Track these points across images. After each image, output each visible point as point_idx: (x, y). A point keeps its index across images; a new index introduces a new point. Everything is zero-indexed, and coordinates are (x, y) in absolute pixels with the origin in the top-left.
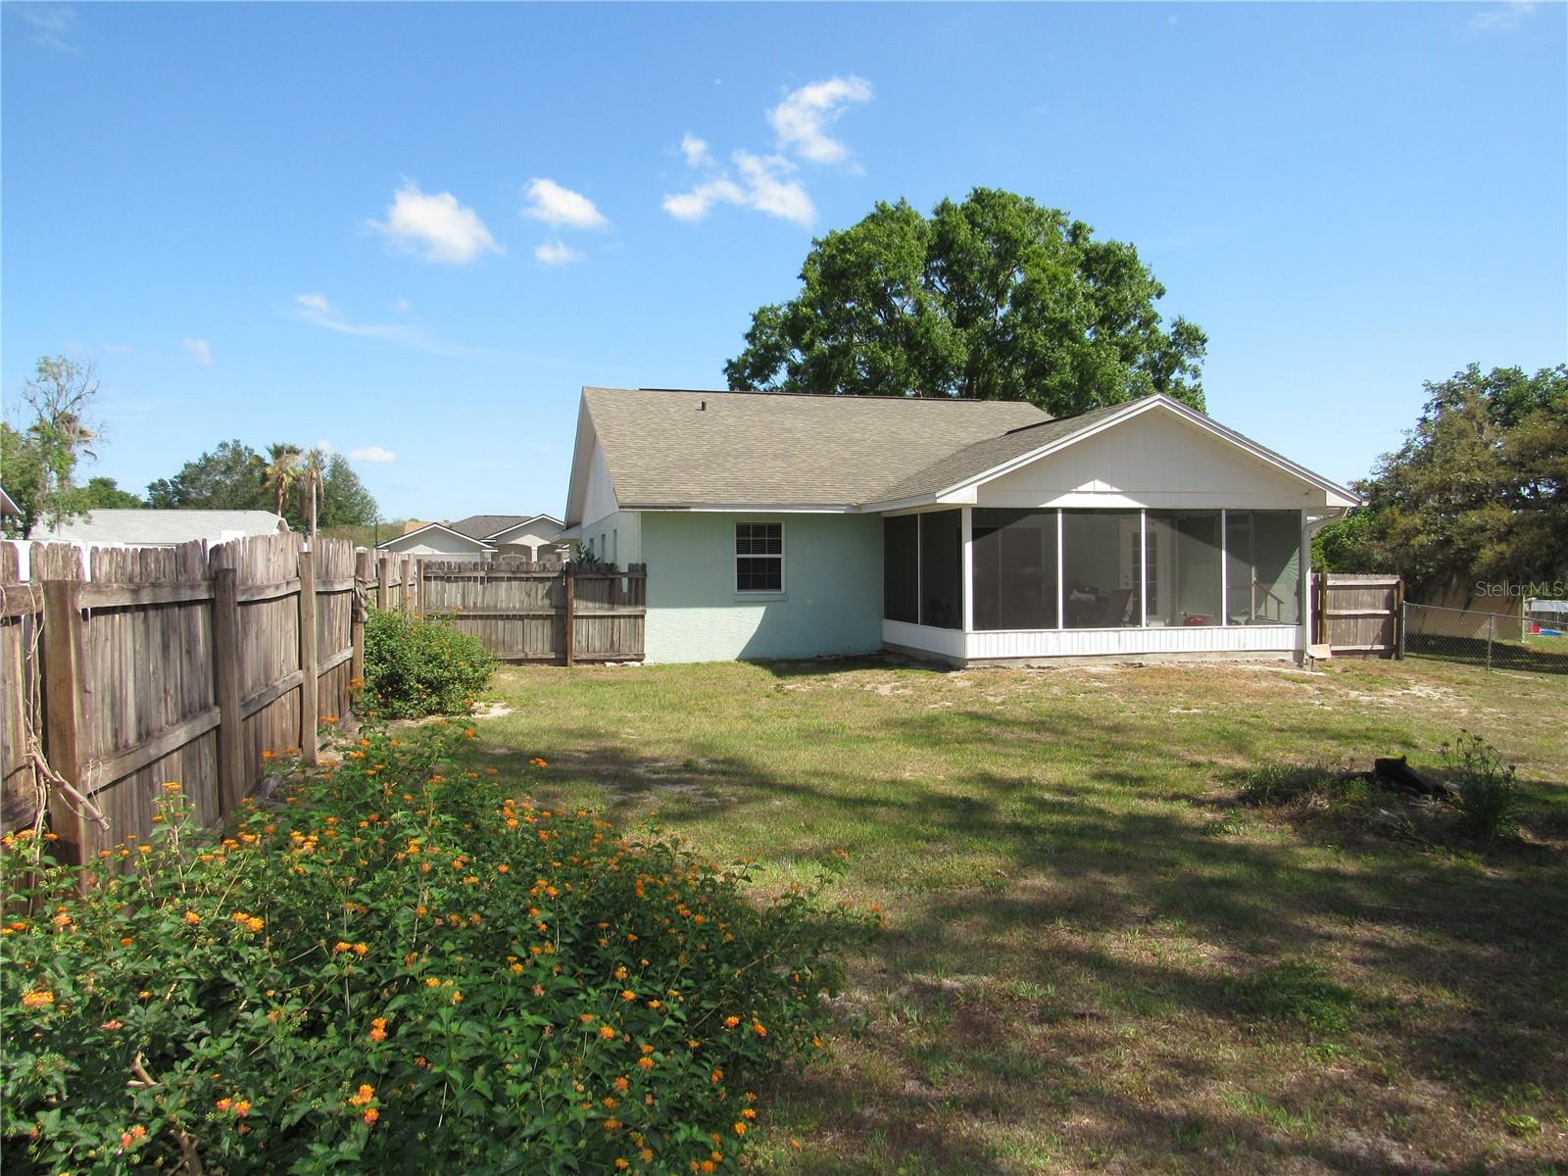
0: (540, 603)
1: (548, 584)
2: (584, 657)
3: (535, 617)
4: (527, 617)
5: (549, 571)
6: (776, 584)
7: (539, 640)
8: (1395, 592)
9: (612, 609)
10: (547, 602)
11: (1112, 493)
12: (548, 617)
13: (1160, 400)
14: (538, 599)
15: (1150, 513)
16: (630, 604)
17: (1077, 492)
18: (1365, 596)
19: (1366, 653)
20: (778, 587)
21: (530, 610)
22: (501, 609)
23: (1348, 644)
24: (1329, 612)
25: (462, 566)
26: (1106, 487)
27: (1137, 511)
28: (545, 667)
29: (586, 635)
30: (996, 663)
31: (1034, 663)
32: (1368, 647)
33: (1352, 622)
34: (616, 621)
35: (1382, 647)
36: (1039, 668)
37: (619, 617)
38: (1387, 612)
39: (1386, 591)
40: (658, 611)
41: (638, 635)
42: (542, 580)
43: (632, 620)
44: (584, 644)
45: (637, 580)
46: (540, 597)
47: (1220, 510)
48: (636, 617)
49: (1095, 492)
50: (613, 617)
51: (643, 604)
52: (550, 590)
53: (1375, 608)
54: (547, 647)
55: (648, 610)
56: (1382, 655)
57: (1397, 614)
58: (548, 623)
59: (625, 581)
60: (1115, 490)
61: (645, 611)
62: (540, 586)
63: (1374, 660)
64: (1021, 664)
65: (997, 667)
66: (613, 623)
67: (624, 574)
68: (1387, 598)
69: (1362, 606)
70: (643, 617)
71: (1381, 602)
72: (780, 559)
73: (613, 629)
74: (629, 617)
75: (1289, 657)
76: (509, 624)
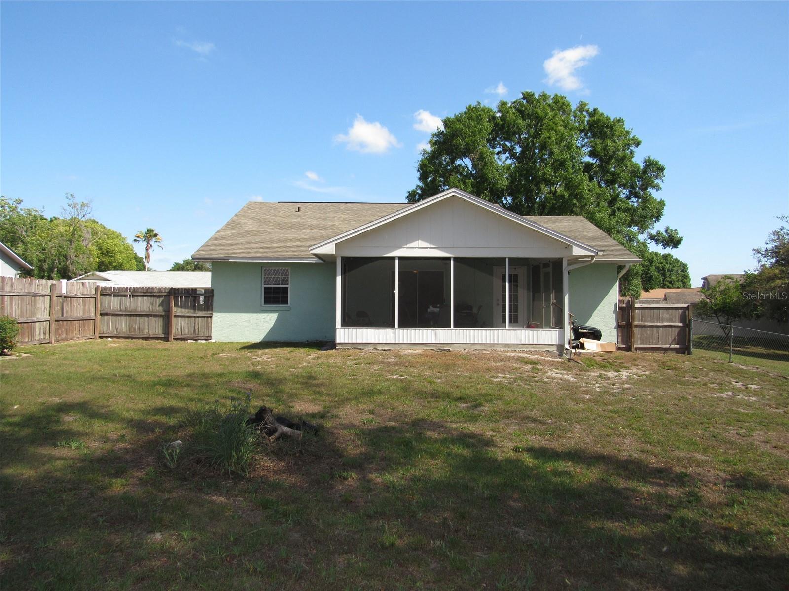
0: (157, 309)
1: (162, 299)
2: (179, 337)
3: (155, 316)
4: (151, 315)
5: (162, 292)
6: (285, 301)
7: (155, 327)
8: (687, 312)
9: (195, 313)
10: (161, 308)
11: (430, 248)
12: (161, 316)
13: (454, 191)
14: (156, 306)
15: (456, 259)
16: (204, 310)
17: (407, 247)
18: (666, 315)
19: (666, 350)
20: (287, 302)
21: (152, 312)
22: (138, 312)
23: (653, 343)
24: (636, 323)
25: (120, 289)
26: (428, 245)
27: (449, 259)
28: (159, 341)
29: (179, 326)
30: (355, 345)
31: (379, 347)
32: (667, 346)
33: (655, 330)
34: (197, 319)
35: (677, 346)
36: (382, 350)
37: (198, 317)
38: (681, 324)
39: (680, 312)
40: (219, 314)
41: (208, 327)
42: (159, 297)
43: (205, 319)
44: (180, 330)
45: (208, 297)
46: (157, 305)
47: (504, 259)
48: (207, 317)
49: (419, 248)
50: (195, 317)
51: (212, 310)
52: (163, 302)
53: (672, 321)
54: (161, 332)
55: (214, 314)
56: (677, 351)
57: (687, 325)
58: (161, 319)
59: (202, 298)
60: (432, 246)
61: (212, 314)
62: (158, 300)
63: (673, 355)
64: (371, 347)
65: (356, 348)
66: (195, 320)
67: (202, 295)
68: (681, 315)
69: (663, 320)
70: (211, 317)
71: (677, 318)
72: (287, 288)
73: (195, 323)
74: (204, 317)
75: (554, 349)
76: (142, 319)
